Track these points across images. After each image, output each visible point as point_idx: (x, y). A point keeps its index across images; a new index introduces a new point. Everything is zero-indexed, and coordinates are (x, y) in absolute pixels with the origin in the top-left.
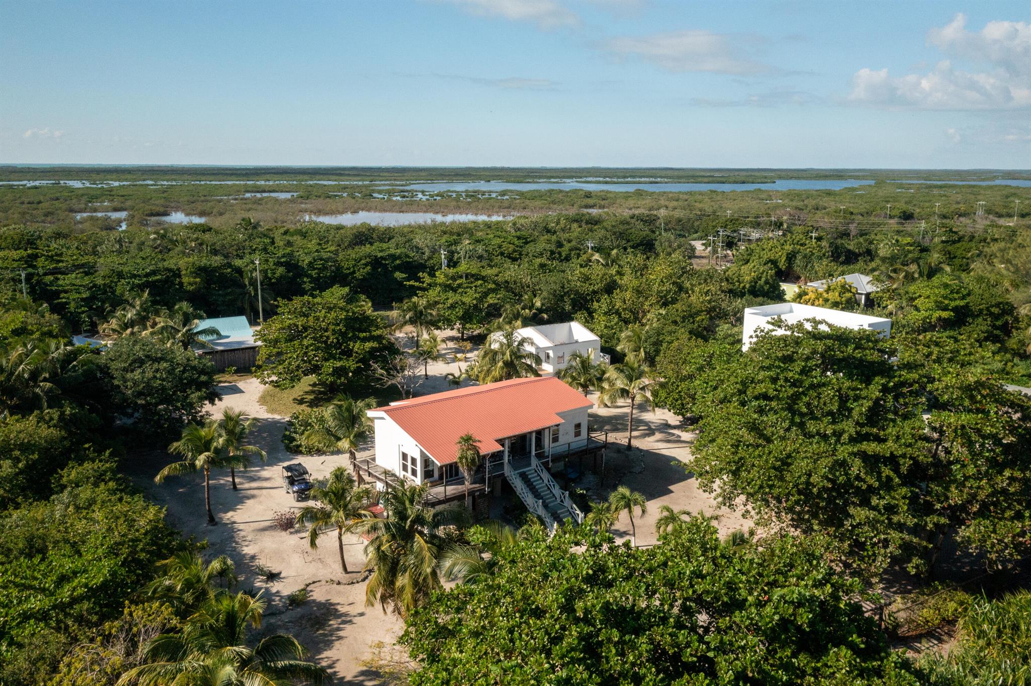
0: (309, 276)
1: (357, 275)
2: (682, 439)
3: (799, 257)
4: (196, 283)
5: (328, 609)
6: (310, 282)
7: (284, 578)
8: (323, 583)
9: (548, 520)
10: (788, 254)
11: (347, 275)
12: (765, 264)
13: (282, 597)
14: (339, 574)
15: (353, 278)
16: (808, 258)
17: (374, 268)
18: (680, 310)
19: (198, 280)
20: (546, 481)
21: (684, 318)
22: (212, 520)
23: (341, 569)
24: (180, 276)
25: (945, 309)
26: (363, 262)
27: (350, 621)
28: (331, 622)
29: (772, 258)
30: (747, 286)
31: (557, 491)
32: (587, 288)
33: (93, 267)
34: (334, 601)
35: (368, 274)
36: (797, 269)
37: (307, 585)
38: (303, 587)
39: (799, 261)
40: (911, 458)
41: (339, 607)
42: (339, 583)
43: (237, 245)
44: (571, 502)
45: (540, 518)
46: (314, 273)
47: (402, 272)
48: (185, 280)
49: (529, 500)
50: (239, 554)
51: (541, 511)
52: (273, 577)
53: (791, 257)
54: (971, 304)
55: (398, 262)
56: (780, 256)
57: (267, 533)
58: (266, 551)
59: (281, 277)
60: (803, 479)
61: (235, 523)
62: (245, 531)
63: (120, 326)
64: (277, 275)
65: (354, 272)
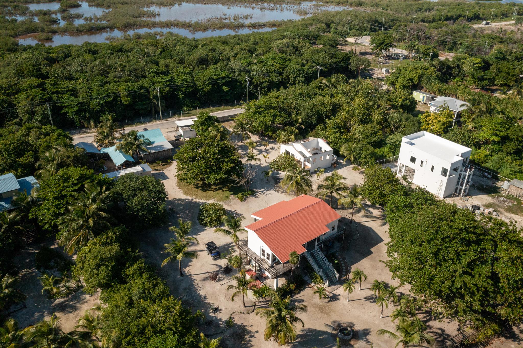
0: (182, 91)
1: (205, 90)
2: (373, 215)
3: (424, 78)
4: (128, 101)
5: (243, 329)
6: (182, 94)
7: (220, 310)
8: (237, 313)
9: (324, 278)
10: (419, 76)
11: (200, 90)
12: (407, 81)
13: (223, 322)
14: (243, 309)
15: (203, 91)
16: (429, 78)
17: (213, 85)
18: (370, 130)
19: (129, 99)
20: (321, 256)
21: (371, 134)
22: (182, 274)
23: (243, 305)
24: (120, 97)
25: (497, 135)
26: (207, 82)
27: (253, 336)
28: (246, 337)
29: (411, 77)
30: (400, 104)
31: (327, 262)
32: (323, 110)
33: (75, 90)
34: (245, 324)
35: (210, 89)
36: (423, 84)
37: (231, 315)
38: (229, 316)
39: (424, 80)
40: (484, 288)
41: (247, 327)
42: (244, 313)
43: (141, 68)
44: (333, 268)
45: (320, 276)
46: (183, 89)
47: (226, 86)
48: (123, 99)
49: (316, 268)
50: (198, 295)
51: (321, 273)
52: (216, 310)
53: (420, 77)
54: (509, 135)
55: (224, 81)
56: (415, 77)
57: (206, 282)
58: (209, 293)
59: (168, 91)
60: (438, 289)
61: (190, 275)
62: (197, 279)
63: (103, 138)
64: (166, 91)
65: (203, 88)
